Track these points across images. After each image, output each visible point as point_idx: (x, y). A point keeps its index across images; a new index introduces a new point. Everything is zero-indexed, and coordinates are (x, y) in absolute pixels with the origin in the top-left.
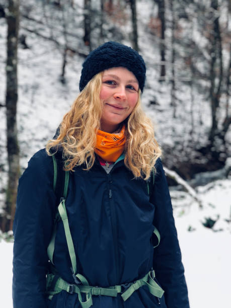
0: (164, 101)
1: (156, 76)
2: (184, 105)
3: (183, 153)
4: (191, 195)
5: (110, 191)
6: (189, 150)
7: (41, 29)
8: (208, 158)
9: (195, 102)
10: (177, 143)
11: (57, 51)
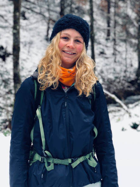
0: (109, 52)
1: (104, 36)
2: (121, 55)
3: (120, 84)
4: (124, 109)
5: (66, 103)
6: (124, 82)
7: (34, 7)
8: (135, 87)
9: (128, 52)
10: (116, 78)
11: (44, 21)
